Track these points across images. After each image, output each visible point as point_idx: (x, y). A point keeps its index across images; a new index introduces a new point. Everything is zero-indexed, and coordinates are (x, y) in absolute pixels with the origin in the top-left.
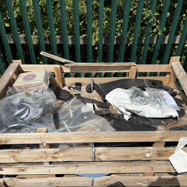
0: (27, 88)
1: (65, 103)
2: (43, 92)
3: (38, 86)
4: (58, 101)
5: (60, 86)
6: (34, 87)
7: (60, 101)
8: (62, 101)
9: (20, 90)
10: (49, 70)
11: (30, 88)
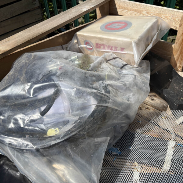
0: (100, 47)
1: (169, 112)
2: (126, 67)
3: (122, 49)
4: (155, 98)
5: (178, 65)
6: (114, 49)
7: (158, 101)
8: (164, 103)
9: (87, 46)
10: (167, 21)
11: (104, 48)
